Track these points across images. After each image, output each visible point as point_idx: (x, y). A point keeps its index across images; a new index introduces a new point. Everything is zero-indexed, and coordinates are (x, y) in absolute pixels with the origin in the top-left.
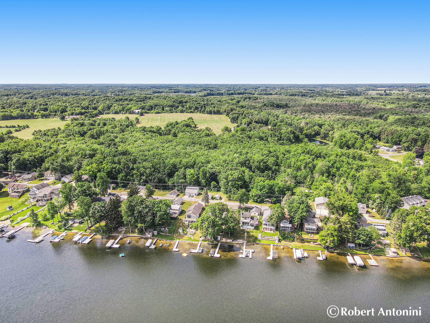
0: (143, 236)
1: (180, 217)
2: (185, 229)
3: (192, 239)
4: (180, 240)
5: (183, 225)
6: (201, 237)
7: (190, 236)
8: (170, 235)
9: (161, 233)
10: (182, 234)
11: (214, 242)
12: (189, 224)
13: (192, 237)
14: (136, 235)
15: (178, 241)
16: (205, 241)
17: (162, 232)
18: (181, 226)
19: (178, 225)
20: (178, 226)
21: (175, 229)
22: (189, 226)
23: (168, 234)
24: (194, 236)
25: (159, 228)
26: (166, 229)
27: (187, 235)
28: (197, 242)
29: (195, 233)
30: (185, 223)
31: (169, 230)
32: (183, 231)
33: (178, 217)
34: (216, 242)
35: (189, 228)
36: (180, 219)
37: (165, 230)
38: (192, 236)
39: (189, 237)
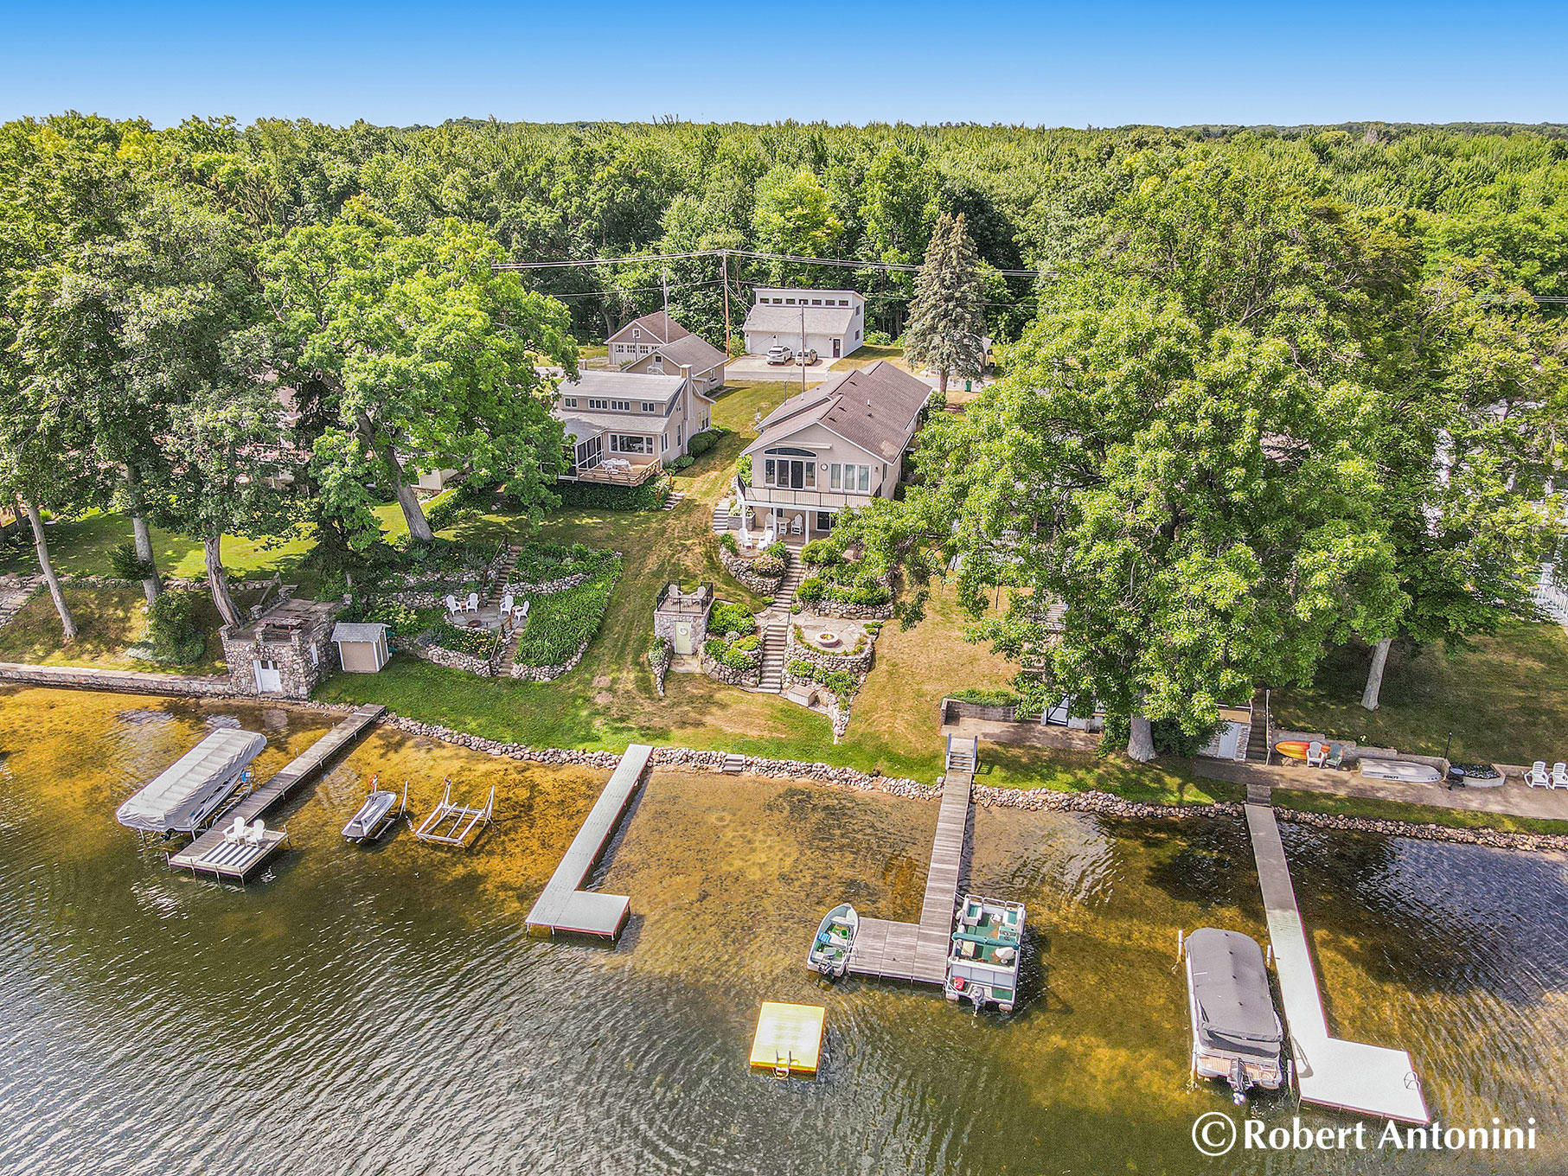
0: (196, 685)
1: (681, 482)
2: (730, 610)
3: (826, 729)
4: (660, 745)
5: (713, 566)
6: (951, 716)
7: (798, 696)
8: (543, 676)
9: (434, 653)
10: (694, 666)
11: (1164, 790)
12: (787, 558)
13: (831, 710)
14: (114, 667)
15: (635, 755)
16: (1021, 770)
17: (451, 638)
18: (685, 578)
19: (652, 563)
20: (657, 574)
21: (610, 607)
22: (782, 575)
23: (516, 670)
24: (864, 699)
25: (424, 588)
26: (508, 603)
27: (771, 682)
28: (908, 784)
29: (870, 663)
30: (744, 536)
31: (538, 624)
32: (716, 629)
33: (662, 483)
34: (1192, 794)
35: (784, 601)
36: (689, 506)
37: (485, 617)
38: (824, 695)
39: (789, 713)
